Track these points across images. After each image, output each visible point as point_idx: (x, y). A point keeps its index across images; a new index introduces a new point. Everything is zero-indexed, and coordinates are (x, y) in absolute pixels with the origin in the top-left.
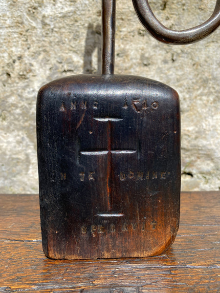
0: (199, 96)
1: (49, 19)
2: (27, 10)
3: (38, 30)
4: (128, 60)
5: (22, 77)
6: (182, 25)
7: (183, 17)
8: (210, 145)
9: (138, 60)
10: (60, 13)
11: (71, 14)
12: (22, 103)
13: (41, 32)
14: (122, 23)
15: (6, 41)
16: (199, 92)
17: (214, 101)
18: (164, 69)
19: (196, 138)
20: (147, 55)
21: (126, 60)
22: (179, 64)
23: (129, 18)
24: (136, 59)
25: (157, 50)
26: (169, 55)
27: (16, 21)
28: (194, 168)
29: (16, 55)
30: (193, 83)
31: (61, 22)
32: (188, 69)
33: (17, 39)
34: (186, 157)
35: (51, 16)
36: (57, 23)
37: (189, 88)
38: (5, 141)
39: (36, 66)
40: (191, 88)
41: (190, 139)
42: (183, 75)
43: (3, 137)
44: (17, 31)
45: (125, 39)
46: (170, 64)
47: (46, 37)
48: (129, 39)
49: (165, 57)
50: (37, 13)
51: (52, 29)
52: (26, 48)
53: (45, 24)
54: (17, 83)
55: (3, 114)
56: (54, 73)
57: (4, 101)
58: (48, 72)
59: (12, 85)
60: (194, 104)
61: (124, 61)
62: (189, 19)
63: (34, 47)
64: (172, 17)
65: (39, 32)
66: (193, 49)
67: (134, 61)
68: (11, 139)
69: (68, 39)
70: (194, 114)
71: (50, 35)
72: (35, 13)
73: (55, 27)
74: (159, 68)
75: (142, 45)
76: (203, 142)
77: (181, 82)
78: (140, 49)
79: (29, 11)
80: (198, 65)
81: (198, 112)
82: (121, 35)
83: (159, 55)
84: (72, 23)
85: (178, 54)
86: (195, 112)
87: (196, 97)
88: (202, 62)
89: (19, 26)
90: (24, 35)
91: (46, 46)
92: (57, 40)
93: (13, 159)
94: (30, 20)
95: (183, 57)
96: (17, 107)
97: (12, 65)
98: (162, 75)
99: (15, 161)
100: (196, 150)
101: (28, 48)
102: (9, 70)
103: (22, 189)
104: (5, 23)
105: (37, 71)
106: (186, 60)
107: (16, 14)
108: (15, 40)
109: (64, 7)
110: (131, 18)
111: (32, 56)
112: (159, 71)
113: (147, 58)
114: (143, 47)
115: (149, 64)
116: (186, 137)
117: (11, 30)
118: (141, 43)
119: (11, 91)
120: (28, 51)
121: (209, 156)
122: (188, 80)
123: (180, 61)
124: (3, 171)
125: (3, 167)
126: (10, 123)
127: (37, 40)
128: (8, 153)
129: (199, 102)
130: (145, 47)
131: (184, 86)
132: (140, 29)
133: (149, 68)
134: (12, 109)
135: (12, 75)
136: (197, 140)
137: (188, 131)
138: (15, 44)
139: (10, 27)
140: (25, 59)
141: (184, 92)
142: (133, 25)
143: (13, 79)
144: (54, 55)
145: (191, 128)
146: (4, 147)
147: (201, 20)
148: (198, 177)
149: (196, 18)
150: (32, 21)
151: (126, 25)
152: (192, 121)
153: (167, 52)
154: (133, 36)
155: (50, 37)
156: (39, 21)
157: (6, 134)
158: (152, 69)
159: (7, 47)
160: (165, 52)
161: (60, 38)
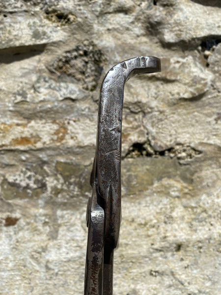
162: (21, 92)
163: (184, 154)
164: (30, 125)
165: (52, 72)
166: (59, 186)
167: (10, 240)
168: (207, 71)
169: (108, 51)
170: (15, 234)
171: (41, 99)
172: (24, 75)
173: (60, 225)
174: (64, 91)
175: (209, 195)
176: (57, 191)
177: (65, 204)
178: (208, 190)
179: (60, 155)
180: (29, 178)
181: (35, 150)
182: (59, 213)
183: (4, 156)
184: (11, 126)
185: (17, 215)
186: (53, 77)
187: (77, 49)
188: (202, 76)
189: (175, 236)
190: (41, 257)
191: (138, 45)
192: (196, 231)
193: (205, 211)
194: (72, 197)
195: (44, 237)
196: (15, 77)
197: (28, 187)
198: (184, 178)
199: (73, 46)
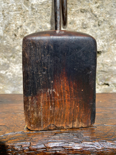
0: (112, 44)
1: (35, 6)
2: (24, 2)
3: (30, 12)
4: (76, 26)
5: (22, 36)
6: (104, 6)
7: (104, 1)
9: (81, 26)
10: (40, 3)
11: (46, 3)
13: (31, 13)
14: (72, 6)
15: (14, 18)
16: (113, 41)
18: (94, 30)
19: (111, 66)
20: (85, 23)
21: (74, 26)
22: (102, 27)
23: (76, 3)
24: (79, 25)
25: (90, 20)
26: (97, 22)
27: (18, 8)
28: (110, 81)
29: (19, 25)
30: (109, 37)
31: (41, 7)
32: (107, 30)
33: (19, 17)
34: (106, 76)
35: (36, 4)
36: (39, 8)
37: (107, 40)
38: (15, 68)
39: (29, 31)
40: (108, 39)
41: (107, 66)
42: (104, 33)
43: (13, 66)
44: (19, 13)
45: (74, 14)
46: (97, 27)
47: (33, 15)
48: (76, 15)
49: (95, 24)
50: (29, 3)
51: (37, 11)
52: (24, 21)
53: (33, 9)
54: (20, 39)
55: (13, 55)
57: (13, 48)
59: (17, 41)
60: (110, 48)
61: (73, 27)
62: (107, 3)
63: (28, 21)
64: (98, 2)
65: (30, 13)
66: (110, 18)
67: (79, 26)
68: (17, 68)
69: (45, 16)
70: (110, 53)
71: (36, 14)
72: (28, 3)
73: (38, 10)
74: (91, 30)
75: (83, 18)
76: (114, 68)
77: (103, 37)
78: (82, 20)
79: (25, 2)
80: (112, 27)
81: (112, 52)
82: (71, 13)
83: (92, 22)
84: (46, 7)
85: (102, 22)
86: (111, 52)
87: (111, 44)
88: (114, 26)
89: (20, 10)
90: (23, 15)
91: (34, 20)
92: (39, 17)
93: (19, 77)
94: (25, 7)
95: (105, 23)
96: (20, 52)
97: (17, 30)
98: (93, 33)
99: (19, 78)
100: (111, 72)
101: (25, 21)
102: (16, 33)
104: (13, 9)
105: (30, 33)
106: (106, 24)
107: (18, 4)
108: (18, 18)
110: (77, 3)
111: (27, 25)
112: (91, 31)
113: (85, 25)
114: (83, 19)
115: (86, 28)
116: (106, 65)
117: (16, 13)
118: (82, 16)
119: (17, 43)
120: (24, 23)
122: (107, 35)
123: (103, 25)
124: (14, 83)
125: (14, 81)
126: (17, 60)
127: (29, 17)
128: (16, 74)
129: (113, 47)
130: (84, 18)
131: (105, 39)
132: (81, 9)
133: (86, 30)
134: (18, 53)
135: (17, 35)
136: (112, 67)
137: (107, 62)
138: (18, 19)
139: (16, 11)
140: (23, 27)
141: (104, 42)
142: (78, 7)
143: (17, 37)
144: (37, 25)
145: (108, 61)
146: (14, 71)
147: (114, 3)
148: (112, 86)
149: (112, 2)
150: (26, 7)
151: (74, 7)
152: (109, 57)
153: (96, 21)
154: (78, 13)
155: (36, 15)
156: (30, 7)
157: (15, 65)
158: (88, 30)
159: (14, 21)
160: (95, 21)
161: (40, 15)
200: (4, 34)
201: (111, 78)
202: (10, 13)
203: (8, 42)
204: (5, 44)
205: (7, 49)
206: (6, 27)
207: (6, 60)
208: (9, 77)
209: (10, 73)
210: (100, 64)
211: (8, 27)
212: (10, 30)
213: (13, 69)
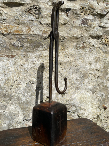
0: (71, 89)
2: (19, 66)
3: (23, 72)
5: (17, 87)
6: (66, 69)
7: (66, 67)
8: (75, 102)
10: (30, 67)
11: (34, 67)
12: (17, 95)
15: (12, 76)
16: (71, 87)
17: (75, 90)
18: (61, 81)
19: (70, 101)
26: (62, 77)
27: (15, 69)
28: (70, 110)
29: (15, 80)
33: (16, 75)
34: (68, 107)
35: (27, 68)
36: (29, 70)
39: (22, 83)
44: (16, 72)
47: (25, 74)
53: (25, 70)
54: (15, 89)
56: (28, 85)
57: (11, 95)
58: (26, 84)
63: (21, 77)
64: (63, 67)
68: (13, 107)
69: (32, 74)
71: (27, 73)
76: (72, 102)
84: (34, 69)
86: (70, 93)
88: (71, 79)
90: (18, 74)
91: (25, 77)
92: (29, 75)
93: (13, 114)
96: (15, 97)
97: (14, 83)
100: (71, 104)
102: (13, 85)
103: (16, 123)
105: (22, 84)
107: (15, 67)
109: (31, 65)
111: (21, 80)
116: (68, 101)
119: (13, 91)
120: (19, 78)
121: (74, 106)
124: (10, 118)
126: (13, 102)
127: (22, 75)
128: (11, 112)
139: (13, 71)
140: (18, 81)
143: (14, 87)
144: (28, 79)
145: (69, 98)
146: (10, 110)
148: (71, 112)
150: (21, 69)
152: (69, 96)
157: (11, 105)
162: (17, 16)
163: (62, 39)
164: (19, 27)
165: (26, 12)
166: (28, 46)
167: (13, 62)
168: (67, 17)
169: (42, 8)
170: (14, 60)
171: (23, 19)
172: (17, 12)
173: (28, 57)
174: (30, 18)
175: (68, 50)
176: (27, 48)
177: (30, 51)
178: (68, 49)
179: (29, 36)
180: (19, 43)
181: (21, 35)
182: (28, 54)
183: (11, 36)
184: (13, 26)
185: (15, 54)
186: (26, 14)
187: (33, 6)
188: (66, 18)
189: (60, 60)
190: (23, 67)
191: (50, 8)
192: (65, 59)
193: (67, 54)
194: (32, 49)
195: (24, 61)
196: (14, 12)
197: (18, 46)
198: (62, 45)
199: (32, 5)
200: (4, 86)
201: (71, 108)
202: (9, 72)
203: (6, 91)
204: (4, 92)
205: (5, 95)
206: (6, 81)
207: (5, 102)
208: (6, 114)
209: (7, 111)
210: (65, 100)
211: (7, 81)
212: (9, 83)
213: (10, 108)
